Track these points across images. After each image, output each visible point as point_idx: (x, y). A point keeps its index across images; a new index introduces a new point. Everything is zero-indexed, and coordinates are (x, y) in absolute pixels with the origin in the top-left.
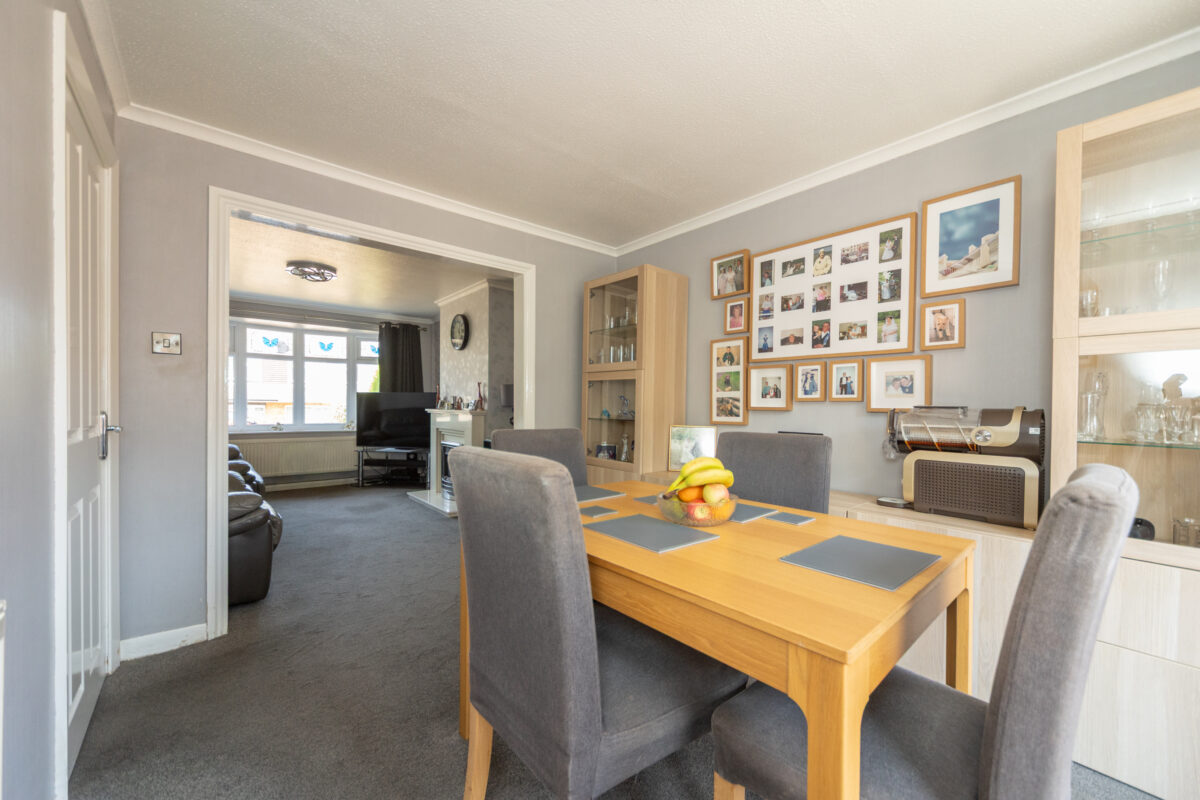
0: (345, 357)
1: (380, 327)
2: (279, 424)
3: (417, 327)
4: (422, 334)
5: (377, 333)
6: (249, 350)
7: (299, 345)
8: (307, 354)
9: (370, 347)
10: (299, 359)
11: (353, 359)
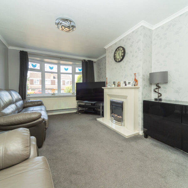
0: (71, 72)
1: (82, 61)
2: (54, 93)
3: (93, 61)
4: (94, 64)
5: (81, 64)
6: (46, 70)
7: (59, 69)
8: (61, 72)
9: (79, 69)
10: (59, 73)
11: (74, 73)
